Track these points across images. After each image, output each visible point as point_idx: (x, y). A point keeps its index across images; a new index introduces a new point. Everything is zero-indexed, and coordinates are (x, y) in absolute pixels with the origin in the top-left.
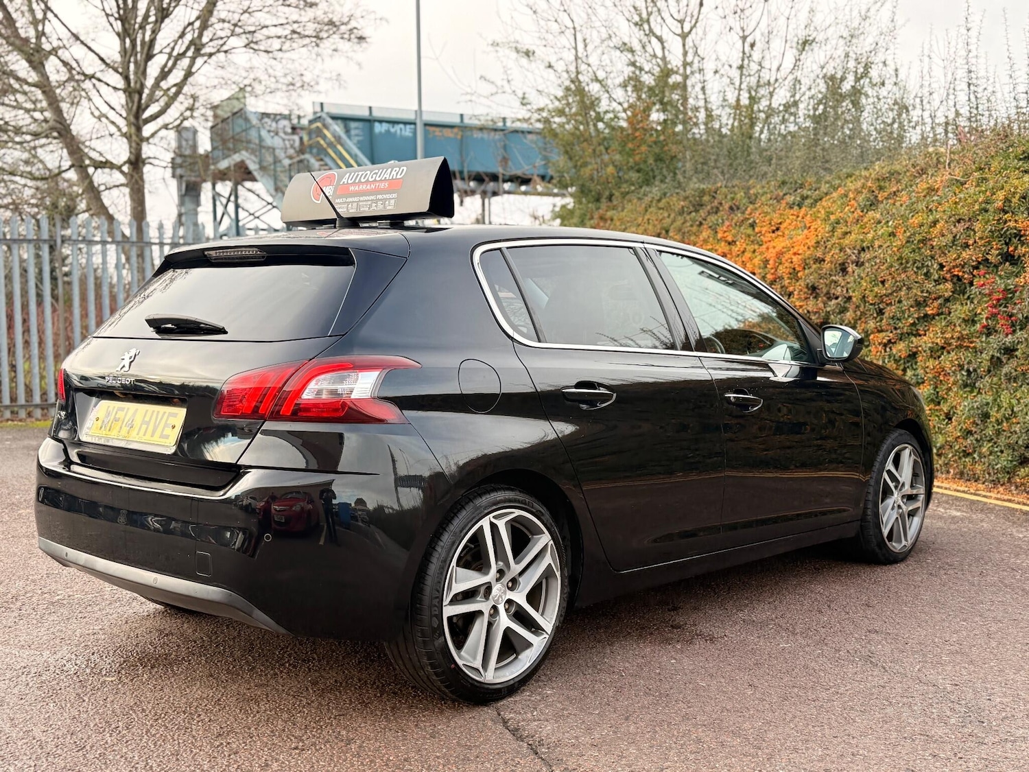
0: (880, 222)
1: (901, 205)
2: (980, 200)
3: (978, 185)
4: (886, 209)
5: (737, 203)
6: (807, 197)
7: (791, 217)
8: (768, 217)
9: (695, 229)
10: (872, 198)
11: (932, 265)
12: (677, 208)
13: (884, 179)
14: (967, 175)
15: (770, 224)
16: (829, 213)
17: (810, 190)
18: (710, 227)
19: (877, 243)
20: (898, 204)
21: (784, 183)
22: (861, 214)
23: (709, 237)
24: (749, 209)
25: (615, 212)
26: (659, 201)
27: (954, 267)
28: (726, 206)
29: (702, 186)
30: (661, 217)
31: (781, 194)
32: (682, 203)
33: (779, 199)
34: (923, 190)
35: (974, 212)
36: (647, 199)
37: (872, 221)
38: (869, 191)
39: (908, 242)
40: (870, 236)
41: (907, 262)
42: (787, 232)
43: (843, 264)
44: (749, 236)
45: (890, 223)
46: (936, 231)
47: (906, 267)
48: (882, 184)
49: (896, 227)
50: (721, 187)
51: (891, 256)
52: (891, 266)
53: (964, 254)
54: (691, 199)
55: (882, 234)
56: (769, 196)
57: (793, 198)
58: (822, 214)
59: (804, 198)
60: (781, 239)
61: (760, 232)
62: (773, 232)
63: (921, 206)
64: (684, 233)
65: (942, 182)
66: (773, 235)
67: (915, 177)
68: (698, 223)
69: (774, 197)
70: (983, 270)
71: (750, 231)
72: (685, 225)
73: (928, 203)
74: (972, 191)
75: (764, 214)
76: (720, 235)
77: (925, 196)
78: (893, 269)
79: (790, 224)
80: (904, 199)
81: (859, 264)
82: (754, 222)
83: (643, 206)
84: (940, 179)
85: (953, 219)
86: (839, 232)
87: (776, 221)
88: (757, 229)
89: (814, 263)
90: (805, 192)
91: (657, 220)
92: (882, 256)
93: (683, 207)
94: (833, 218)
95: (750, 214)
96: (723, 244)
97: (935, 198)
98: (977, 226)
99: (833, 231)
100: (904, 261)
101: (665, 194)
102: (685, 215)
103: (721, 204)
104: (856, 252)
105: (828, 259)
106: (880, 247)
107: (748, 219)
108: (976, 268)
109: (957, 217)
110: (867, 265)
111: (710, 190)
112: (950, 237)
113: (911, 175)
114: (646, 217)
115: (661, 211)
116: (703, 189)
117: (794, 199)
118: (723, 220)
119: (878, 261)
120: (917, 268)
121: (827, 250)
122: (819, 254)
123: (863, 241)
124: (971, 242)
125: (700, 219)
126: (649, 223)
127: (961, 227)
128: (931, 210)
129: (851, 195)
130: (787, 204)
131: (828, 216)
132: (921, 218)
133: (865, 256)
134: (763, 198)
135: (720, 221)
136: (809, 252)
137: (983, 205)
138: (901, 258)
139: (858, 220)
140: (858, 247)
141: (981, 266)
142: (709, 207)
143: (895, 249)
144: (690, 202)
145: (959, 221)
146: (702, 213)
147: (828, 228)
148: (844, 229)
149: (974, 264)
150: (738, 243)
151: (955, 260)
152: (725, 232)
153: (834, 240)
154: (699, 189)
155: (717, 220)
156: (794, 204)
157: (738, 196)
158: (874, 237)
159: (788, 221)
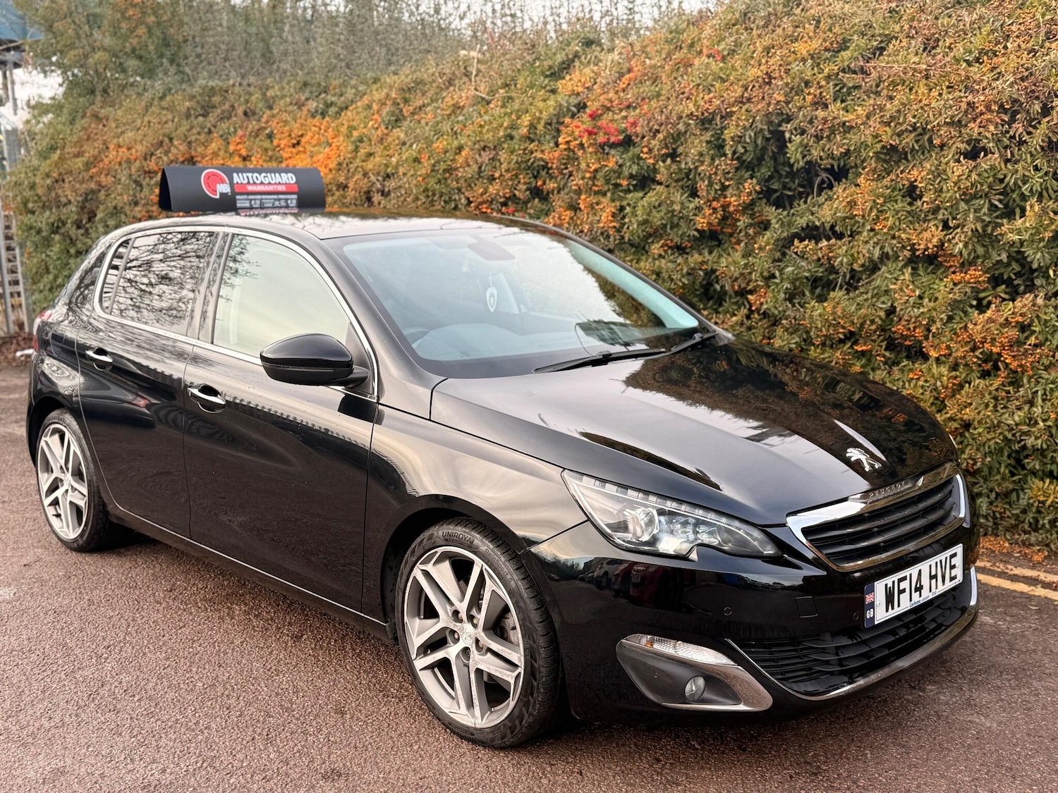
0: (404, 144)
1: (427, 124)
2: (505, 124)
3: (503, 106)
4: (410, 128)
5: (252, 108)
6: (332, 104)
7: (313, 128)
8: (287, 128)
9: (202, 138)
10: (397, 112)
11: (460, 199)
12: (183, 110)
13: (409, 89)
14: (492, 92)
15: (290, 135)
16: (352, 128)
17: (334, 95)
18: (221, 136)
19: (401, 170)
20: (423, 122)
21: (305, 84)
22: (386, 131)
23: (219, 149)
24: (265, 116)
25: (111, 109)
26: (162, 98)
27: (481, 203)
28: (240, 111)
29: (211, 83)
30: (164, 119)
31: (303, 98)
32: (187, 104)
33: (300, 105)
34: (449, 107)
35: (499, 139)
36: (148, 95)
37: (397, 142)
38: (394, 103)
39: (432, 171)
40: (394, 160)
41: (434, 195)
42: (308, 147)
43: (368, 192)
44: (266, 150)
45: (414, 146)
46: (460, 159)
47: (432, 201)
48: (407, 95)
49: (419, 152)
50: (234, 85)
51: (416, 186)
52: (417, 199)
53: (491, 189)
54: (199, 98)
55: (406, 160)
56: (288, 100)
57: (315, 104)
58: (344, 129)
59: (329, 105)
60: (303, 156)
61: (279, 146)
62: (294, 146)
63: (446, 127)
64: (190, 143)
65: (467, 98)
66: (294, 150)
67: (442, 89)
68: (206, 130)
69: (294, 102)
70: (512, 207)
71: (267, 144)
72: (191, 132)
73: (453, 124)
74: (498, 111)
75: (283, 123)
76: (232, 148)
77: (450, 115)
78: (419, 203)
79: (312, 138)
80: (429, 116)
81: (385, 194)
82: (272, 132)
83: (143, 104)
84: (464, 94)
85: (477, 146)
86: (362, 152)
87: (296, 132)
88: (275, 142)
89: (338, 190)
90: (330, 98)
91: (159, 123)
92: (407, 185)
93: (188, 109)
94: (355, 134)
95: (267, 122)
96: (237, 158)
97: (461, 118)
98: (503, 156)
99: (356, 150)
100: (430, 194)
101: (170, 90)
102: (192, 118)
103: (233, 107)
104: (380, 178)
105: (351, 185)
106: (404, 174)
107: (265, 128)
108: (505, 204)
109: (482, 144)
110: (392, 195)
111: (221, 88)
112: (475, 167)
113: (438, 87)
114: (146, 119)
115: (164, 112)
116: (212, 88)
117: (317, 107)
118: (235, 128)
119: (403, 192)
120: (445, 202)
121: (350, 174)
122: (342, 179)
123: (387, 166)
124: (497, 175)
125: (209, 125)
126: (149, 126)
127: (486, 156)
128: (456, 133)
129: (375, 107)
130: (309, 111)
131: (351, 132)
132: (445, 143)
133: (391, 184)
134: (282, 102)
135: (232, 129)
136: (330, 176)
137: (509, 131)
138: (426, 190)
139: (382, 139)
140: (382, 174)
141: (510, 203)
142: (219, 111)
143: (420, 179)
144: (198, 102)
145: (484, 149)
146: (212, 118)
147: (351, 147)
148: (368, 150)
149: (502, 200)
150: (253, 158)
151: (482, 194)
152: (239, 143)
153: (358, 162)
154: (207, 86)
155: (228, 128)
156: (316, 112)
157: (254, 98)
158: (398, 162)
159: (310, 134)
